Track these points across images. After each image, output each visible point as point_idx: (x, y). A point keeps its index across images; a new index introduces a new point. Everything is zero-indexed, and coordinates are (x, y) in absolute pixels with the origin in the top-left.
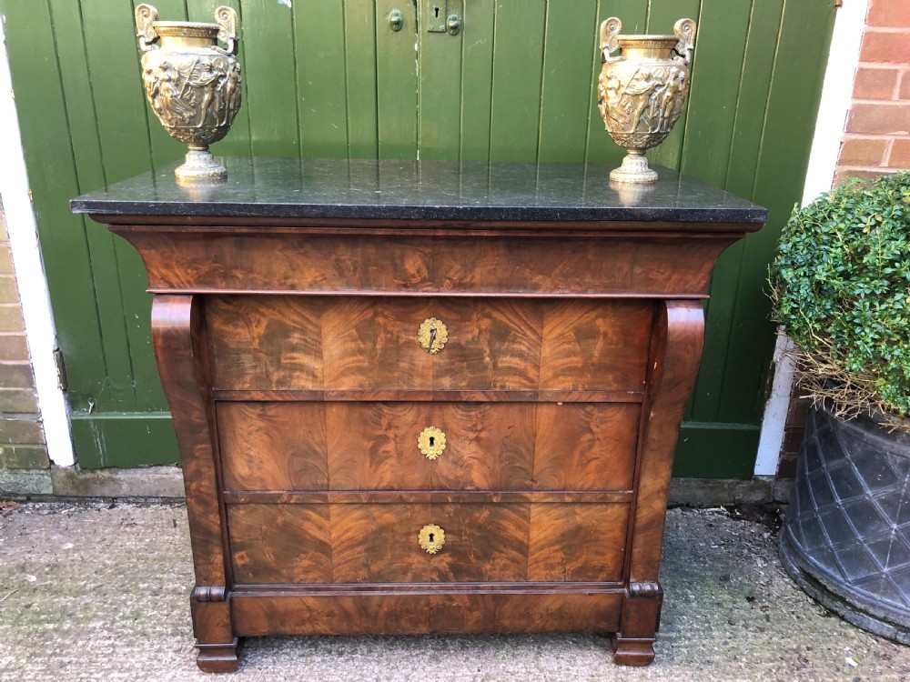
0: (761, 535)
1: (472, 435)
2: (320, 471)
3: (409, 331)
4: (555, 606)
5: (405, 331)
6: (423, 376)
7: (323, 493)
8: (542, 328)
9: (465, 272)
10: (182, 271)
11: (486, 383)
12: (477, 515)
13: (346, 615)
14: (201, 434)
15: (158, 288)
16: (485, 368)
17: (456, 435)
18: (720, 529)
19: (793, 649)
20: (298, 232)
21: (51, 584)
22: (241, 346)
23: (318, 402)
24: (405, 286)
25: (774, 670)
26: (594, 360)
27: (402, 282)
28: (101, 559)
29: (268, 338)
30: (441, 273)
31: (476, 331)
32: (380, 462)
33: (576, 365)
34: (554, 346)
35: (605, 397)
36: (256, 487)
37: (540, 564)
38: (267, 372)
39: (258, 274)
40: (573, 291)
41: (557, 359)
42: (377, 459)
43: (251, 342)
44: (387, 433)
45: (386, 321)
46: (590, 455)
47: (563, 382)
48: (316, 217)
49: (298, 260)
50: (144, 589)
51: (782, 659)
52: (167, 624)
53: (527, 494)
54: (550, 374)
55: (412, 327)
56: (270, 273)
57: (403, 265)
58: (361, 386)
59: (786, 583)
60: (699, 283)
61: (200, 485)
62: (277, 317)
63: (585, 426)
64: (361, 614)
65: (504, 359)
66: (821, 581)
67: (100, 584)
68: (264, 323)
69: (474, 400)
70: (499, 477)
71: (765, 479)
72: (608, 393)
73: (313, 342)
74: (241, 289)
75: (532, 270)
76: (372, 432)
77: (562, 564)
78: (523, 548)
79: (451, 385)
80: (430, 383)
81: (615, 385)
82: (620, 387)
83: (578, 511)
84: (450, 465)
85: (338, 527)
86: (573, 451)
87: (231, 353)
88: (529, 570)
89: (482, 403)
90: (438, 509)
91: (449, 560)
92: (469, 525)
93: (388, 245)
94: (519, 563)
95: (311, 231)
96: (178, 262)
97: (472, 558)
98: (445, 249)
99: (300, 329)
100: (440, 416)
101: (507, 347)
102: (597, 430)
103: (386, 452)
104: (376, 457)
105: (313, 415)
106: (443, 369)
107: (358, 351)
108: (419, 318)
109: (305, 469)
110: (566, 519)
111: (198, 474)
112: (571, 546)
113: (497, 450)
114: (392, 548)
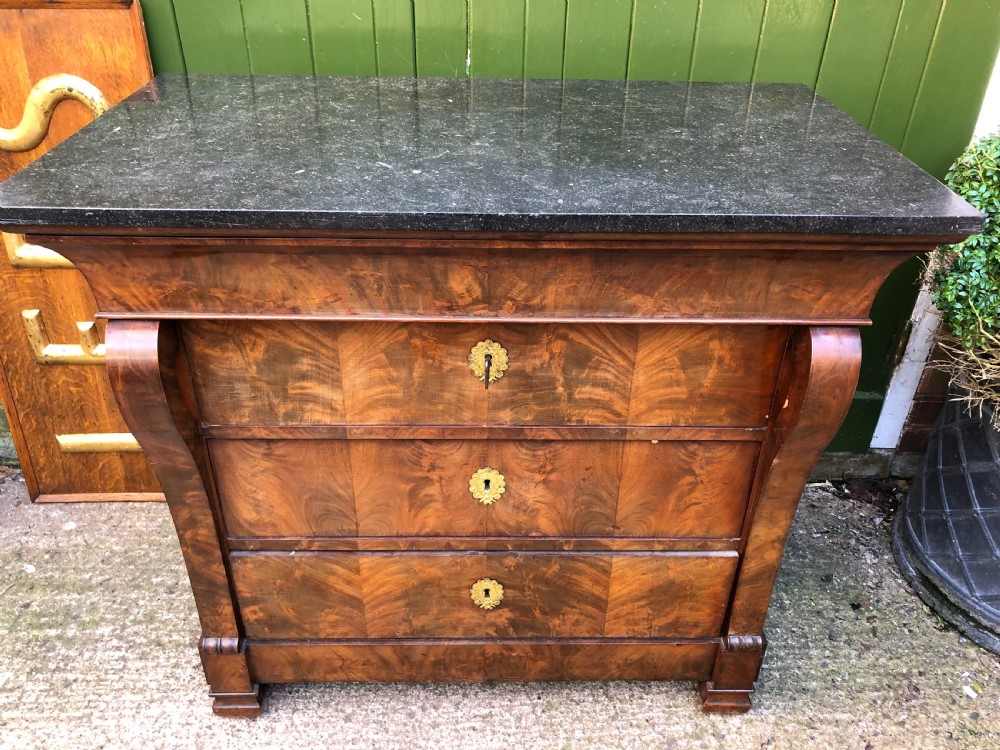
0: (871, 519)
1: (538, 477)
2: (346, 516)
3: (457, 355)
4: (636, 656)
5: (451, 354)
6: (475, 408)
7: (351, 539)
8: (636, 351)
9: (534, 290)
10: (142, 290)
11: (558, 417)
12: (544, 569)
13: (385, 663)
14: (192, 481)
15: (111, 311)
16: (557, 400)
17: (518, 477)
18: (824, 511)
19: (904, 675)
20: (296, 244)
21: (52, 577)
22: (234, 374)
23: (338, 439)
24: (450, 309)
25: (879, 702)
26: (704, 390)
27: (446, 305)
28: (107, 544)
29: (269, 363)
30: (500, 291)
31: (546, 356)
32: (422, 507)
33: (678, 396)
34: (650, 374)
35: (715, 434)
36: (269, 532)
37: (622, 619)
38: (270, 404)
39: (246, 294)
40: (683, 315)
41: (653, 389)
43: (246, 369)
44: (429, 475)
45: (425, 343)
46: (689, 499)
47: (661, 416)
48: (327, 227)
49: (300, 275)
50: (157, 585)
51: (889, 686)
52: (184, 630)
53: (607, 541)
54: (643, 407)
55: (461, 351)
56: (261, 293)
57: (446, 282)
58: (393, 420)
59: (900, 585)
60: (857, 305)
61: (197, 534)
62: (280, 339)
63: (686, 467)
64: (403, 664)
65: (583, 389)
66: (941, 589)
67: (107, 577)
68: (262, 346)
69: (542, 438)
70: (572, 523)
71: (882, 452)
72: (720, 429)
73: (329, 369)
74: (225, 312)
75: (628, 288)
76: (410, 474)
77: (648, 620)
78: (600, 604)
79: (512, 421)
80: (485, 417)
81: (729, 420)
82: (735, 423)
83: (671, 565)
84: (510, 510)
85: (371, 581)
86: (668, 495)
87: (222, 382)
88: (606, 625)
89: (553, 441)
90: (495, 563)
91: (509, 615)
92: (534, 580)
93: (425, 258)
94: (594, 618)
95: (314, 244)
96: (133, 279)
97: (537, 613)
98: (507, 263)
99: (311, 354)
100: (497, 456)
101: (588, 375)
102: (701, 472)
103: (430, 496)
104: (416, 501)
105: (334, 453)
106: (502, 400)
107: (389, 379)
108: (469, 340)
109: (327, 514)
110: (655, 574)
111: (192, 522)
112: (660, 601)
113: (571, 495)
114: (439, 603)
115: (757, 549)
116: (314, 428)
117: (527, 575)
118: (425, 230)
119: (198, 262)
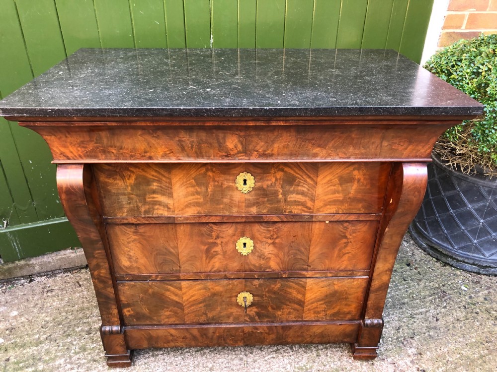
1: (270, 241)
2: (174, 263)
3: (229, 180)
4: (319, 331)
5: (226, 180)
6: (239, 207)
7: (177, 274)
8: (317, 177)
9: (267, 147)
10: (75, 149)
11: (279, 210)
12: (273, 286)
13: (194, 338)
14: (98, 245)
15: (59, 160)
16: (279, 201)
17: (260, 241)
20: (151, 124)
22: (119, 191)
23: (171, 223)
24: (227, 156)
26: (351, 195)
27: (224, 154)
29: (137, 185)
30: (251, 147)
31: (274, 180)
32: (213, 257)
33: (338, 198)
34: (324, 188)
35: (356, 217)
36: (136, 272)
37: (312, 311)
38: (137, 206)
39: (126, 150)
40: (340, 158)
41: (326, 195)
42: (210, 255)
43: (126, 189)
44: (217, 241)
45: (214, 174)
46: (345, 251)
47: (330, 209)
48: (166, 116)
49: (153, 141)
51: (434, 293)
53: (304, 273)
54: (321, 204)
55: (231, 178)
56: (134, 149)
57: (224, 143)
58: (198, 213)
60: (425, 152)
61: (100, 272)
62: (143, 173)
63: (343, 235)
64: (203, 337)
65: (292, 196)
68: (134, 177)
69: (272, 221)
70: (287, 264)
72: (359, 215)
73: (166, 188)
74: (115, 159)
75: (313, 144)
76: (206, 241)
77: (325, 311)
78: (301, 303)
79: (257, 212)
80: (243, 211)
81: (363, 210)
82: (366, 212)
83: (336, 282)
84: (256, 258)
85: (187, 294)
86: (333, 249)
87: (113, 196)
88: (304, 314)
89: (277, 222)
90: (248, 284)
91: (256, 310)
92: (269, 292)
93: (214, 131)
94: (298, 311)
95: (161, 124)
96: (71, 143)
97: (270, 309)
98: (254, 133)
99: (158, 180)
100: (250, 231)
101: (294, 189)
102: (350, 237)
103: (216, 252)
104: (209, 254)
105: (168, 231)
106: (252, 202)
107: (196, 193)
108: (236, 172)
109: (165, 262)
110: (328, 287)
111: (98, 267)
112: (330, 302)
113: (286, 249)
114: (221, 305)
115: (378, 275)
116: (159, 218)
117: (265, 289)
118: (214, 116)
119: (103, 134)
